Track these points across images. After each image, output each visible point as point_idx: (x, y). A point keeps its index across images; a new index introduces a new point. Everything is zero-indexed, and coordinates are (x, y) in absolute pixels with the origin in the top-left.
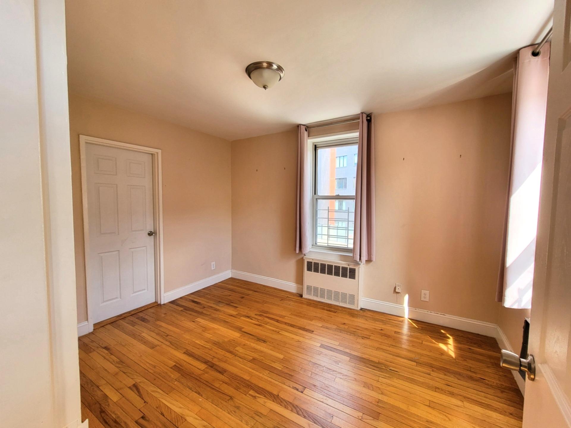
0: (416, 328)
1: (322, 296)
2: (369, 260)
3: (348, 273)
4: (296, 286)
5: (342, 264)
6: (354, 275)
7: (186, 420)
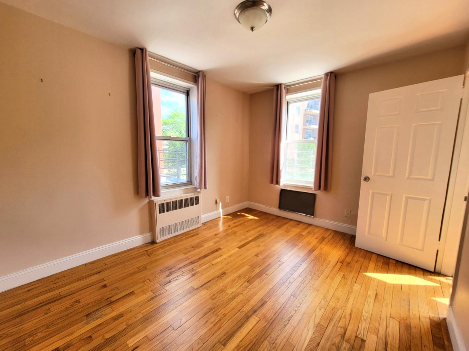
0: (231, 218)
1: (176, 230)
2: (205, 188)
3: (194, 201)
4: (142, 237)
5: (190, 195)
6: (198, 201)
7: (319, 323)
